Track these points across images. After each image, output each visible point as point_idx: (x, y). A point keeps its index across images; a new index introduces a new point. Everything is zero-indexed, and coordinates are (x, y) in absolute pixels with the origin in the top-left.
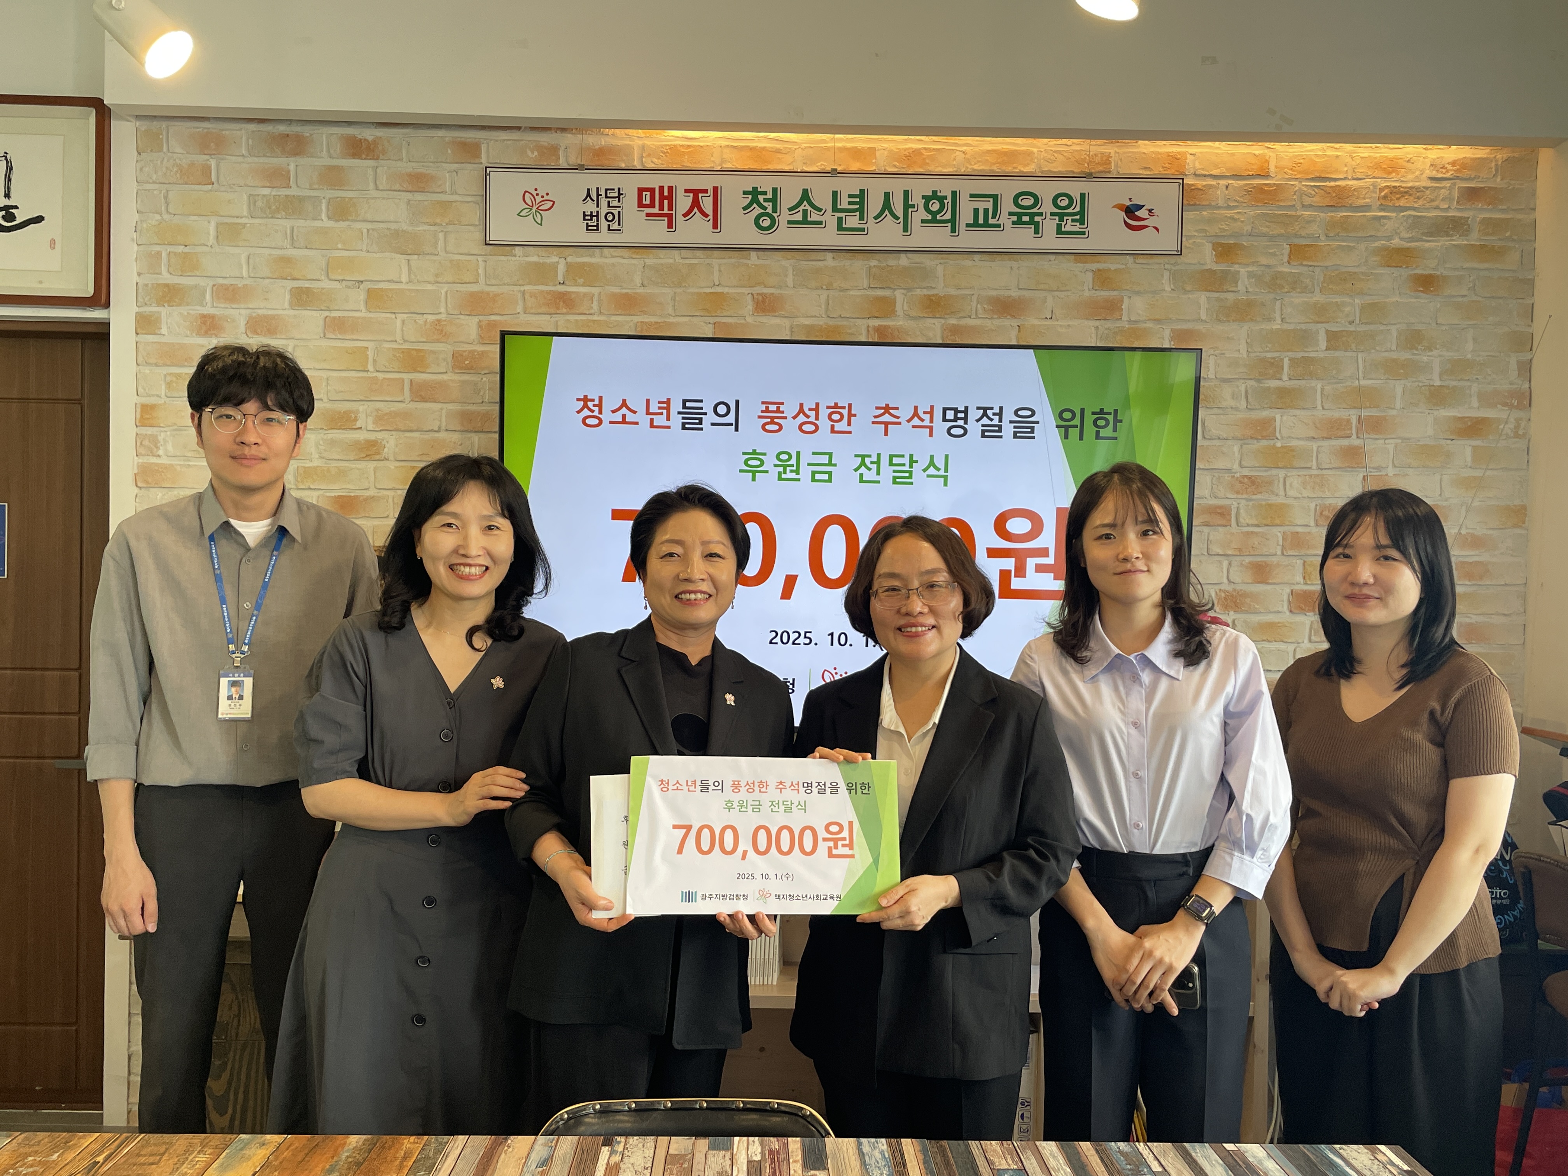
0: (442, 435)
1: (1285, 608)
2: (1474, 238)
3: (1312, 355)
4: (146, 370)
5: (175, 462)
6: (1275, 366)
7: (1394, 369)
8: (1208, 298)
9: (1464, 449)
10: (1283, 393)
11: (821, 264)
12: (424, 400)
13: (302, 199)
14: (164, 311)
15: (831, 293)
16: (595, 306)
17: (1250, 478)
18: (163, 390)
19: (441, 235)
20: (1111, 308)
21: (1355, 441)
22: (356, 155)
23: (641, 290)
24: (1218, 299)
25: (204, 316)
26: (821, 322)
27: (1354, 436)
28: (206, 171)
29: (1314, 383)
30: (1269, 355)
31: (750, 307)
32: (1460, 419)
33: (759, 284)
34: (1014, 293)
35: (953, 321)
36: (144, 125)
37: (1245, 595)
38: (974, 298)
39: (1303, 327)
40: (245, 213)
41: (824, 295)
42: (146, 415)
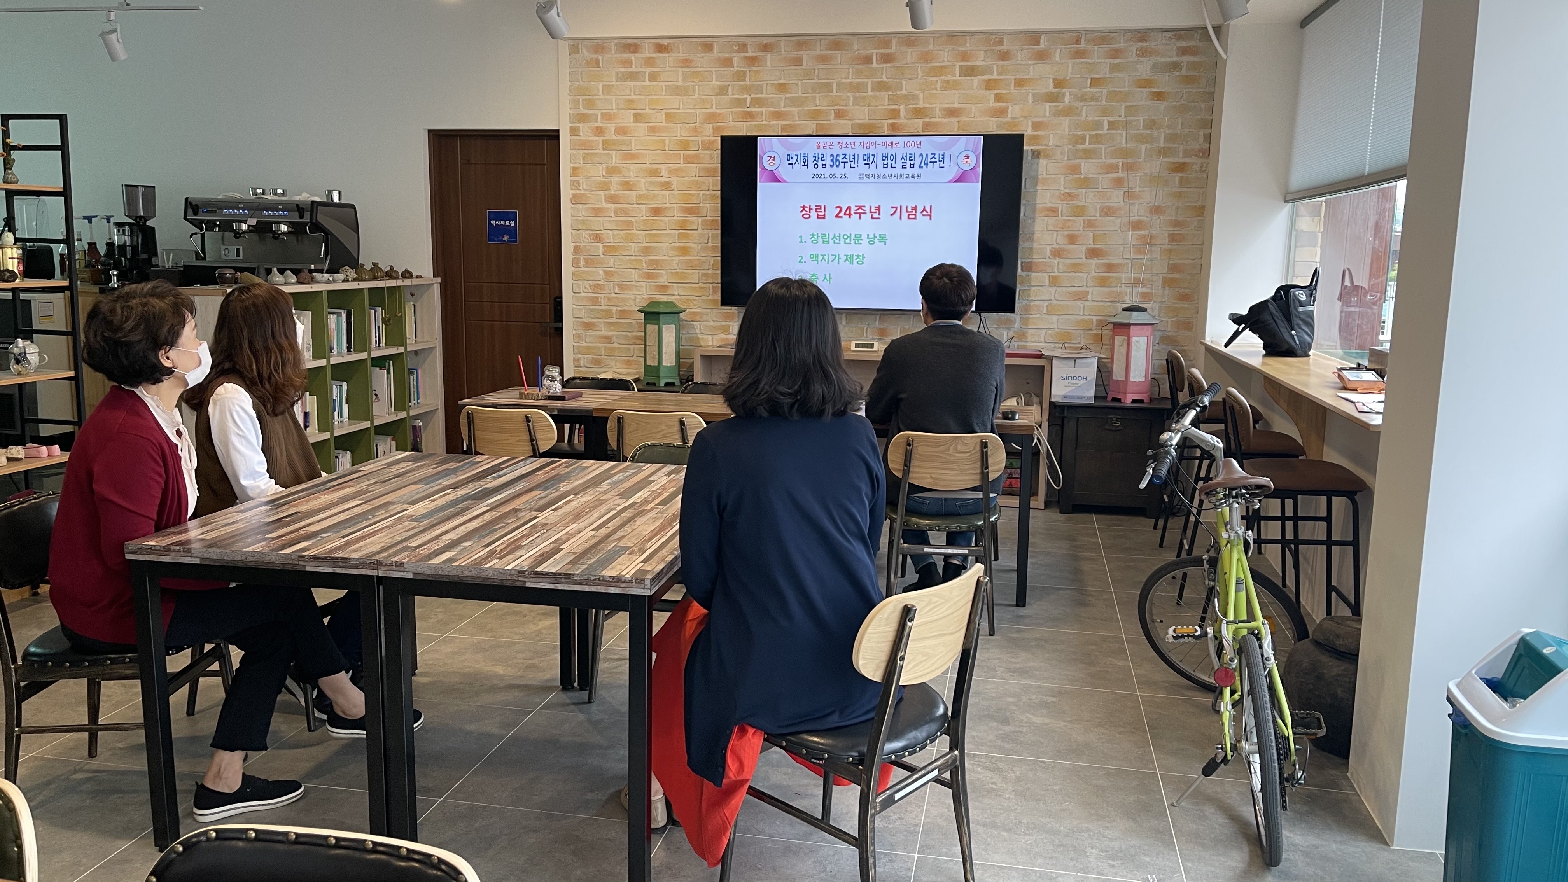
0: (697, 178)
1: (1084, 257)
2: (1184, 72)
3: (1101, 132)
4: (574, 152)
5: (587, 192)
6: (1083, 138)
7: (1140, 139)
8: (1050, 107)
9: (1177, 177)
10: (1085, 151)
11: (865, 94)
12: (689, 163)
13: (637, 73)
14: (581, 125)
15: (870, 108)
16: (764, 118)
17: (1068, 193)
18: (581, 161)
19: (697, 87)
20: (1003, 112)
21: (1120, 175)
22: (660, 52)
23: (784, 109)
24: (1055, 106)
25: (597, 127)
26: (866, 121)
27: (1120, 172)
28: (597, 61)
29: (1101, 146)
30: (1079, 133)
31: (833, 115)
32: (1174, 163)
33: (837, 105)
34: (956, 105)
35: (927, 120)
36: (571, 42)
37: (1064, 250)
38: (937, 109)
39: (1097, 119)
40: (614, 80)
41: (867, 108)
42: (575, 172)
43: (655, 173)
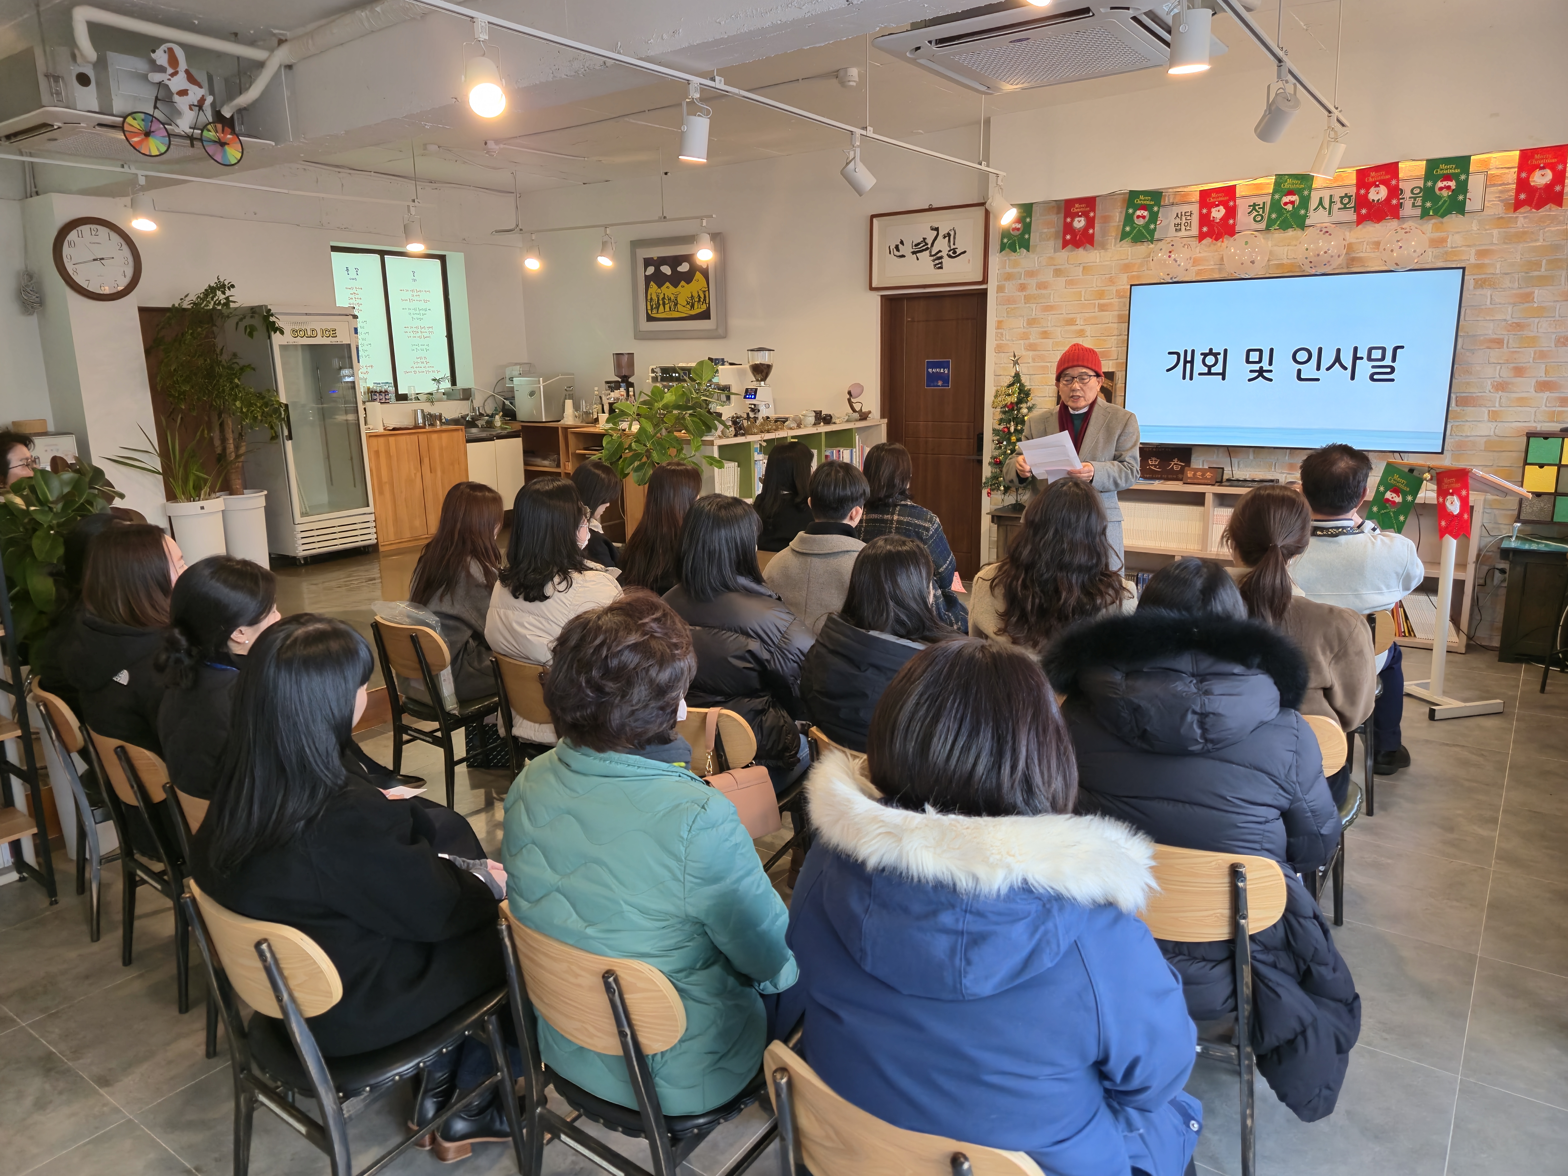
4: (999, 307)
5: (1009, 342)
11: (1285, 234)
18: (1006, 315)
24: (1505, 232)
25: (1020, 284)
41: (1286, 248)
42: (999, 325)
43: (1071, 322)
